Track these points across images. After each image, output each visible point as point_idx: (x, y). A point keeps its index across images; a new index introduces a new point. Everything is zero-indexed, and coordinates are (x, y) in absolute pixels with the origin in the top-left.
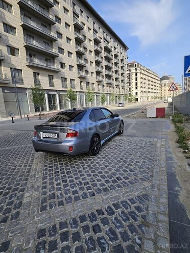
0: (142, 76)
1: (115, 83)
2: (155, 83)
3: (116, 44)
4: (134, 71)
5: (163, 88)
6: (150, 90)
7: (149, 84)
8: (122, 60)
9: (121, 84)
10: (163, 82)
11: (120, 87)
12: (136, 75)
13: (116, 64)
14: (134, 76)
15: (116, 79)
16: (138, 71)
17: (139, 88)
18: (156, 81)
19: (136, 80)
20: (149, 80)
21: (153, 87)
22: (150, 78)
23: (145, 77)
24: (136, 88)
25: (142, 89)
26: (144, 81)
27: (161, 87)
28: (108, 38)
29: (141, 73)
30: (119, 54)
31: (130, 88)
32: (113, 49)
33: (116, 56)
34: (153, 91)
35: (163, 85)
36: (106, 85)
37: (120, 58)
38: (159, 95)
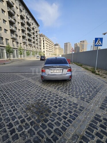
0: (46, 42)
1: (33, 45)
2: (52, 47)
3: (33, 21)
4: (42, 39)
5: (56, 50)
6: (50, 50)
7: (50, 47)
8: (36, 32)
9: (36, 46)
10: (56, 47)
11: (36, 47)
12: (44, 41)
13: (33, 33)
14: (42, 42)
15: (34, 42)
16: (44, 39)
17: (45, 48)
18: (53, 46)
19: (44, 44)
20: (50, 45)
21: (52, 49)
22: (50, 44)
23: (48, 43)
24: (44, 49)
25: (47, 50)
26: (47, 45)
27: (55, 49)
28: (28, 17)
29: (46, 41)
30: (35, 28)
31: (40, 48)
32: (31, 24)
33: (33, 29)
34: (52, 51)
35: (56, 48)
36: (28, 45)
37: (35, 30)
38: (54, 53)
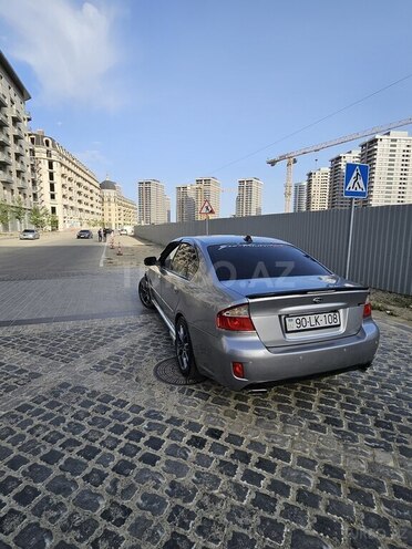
0: (64, 170)
2: (91, 191)
4: (45, 156)
5: (106, 204)
6: (82, 206)
7: (79, 193)
8: (15, 120)
9: (16, 182)
10: (106, 192)
11: (15, 187)
12: (51, 166)
14: (44, 166)
16: (53, 158)
17: (58, 197)
18: (92, 187)
19: (51, 177)
20: (79, 184)
21: (88, 200)
22: (80, 180)
23: (70, 174)
24: (53, 197)
25: (67, 202)
26: (69, 185)
27: (102, 202)
29: (62, 165)
31: (35, 195)
34: (88, 208)
35: (106, 199)
38: (99, 218)
